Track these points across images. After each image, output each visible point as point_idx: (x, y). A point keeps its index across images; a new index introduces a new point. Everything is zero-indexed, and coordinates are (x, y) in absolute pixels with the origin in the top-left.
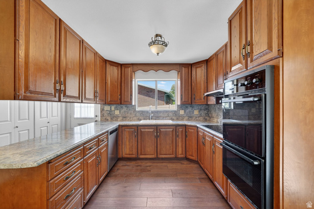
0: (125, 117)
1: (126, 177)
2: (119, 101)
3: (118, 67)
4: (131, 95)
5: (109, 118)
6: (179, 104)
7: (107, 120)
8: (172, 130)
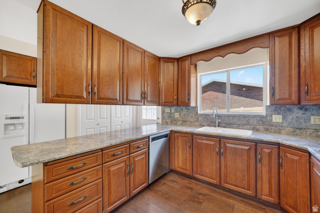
0: (185, 121)
1: (166, 198)
2: (175, 102)
3: (173, 62)
4: (189, 94)
5: (169, 121)
6: (268, 104)
7: (167, 123)
8: (247, 148)
